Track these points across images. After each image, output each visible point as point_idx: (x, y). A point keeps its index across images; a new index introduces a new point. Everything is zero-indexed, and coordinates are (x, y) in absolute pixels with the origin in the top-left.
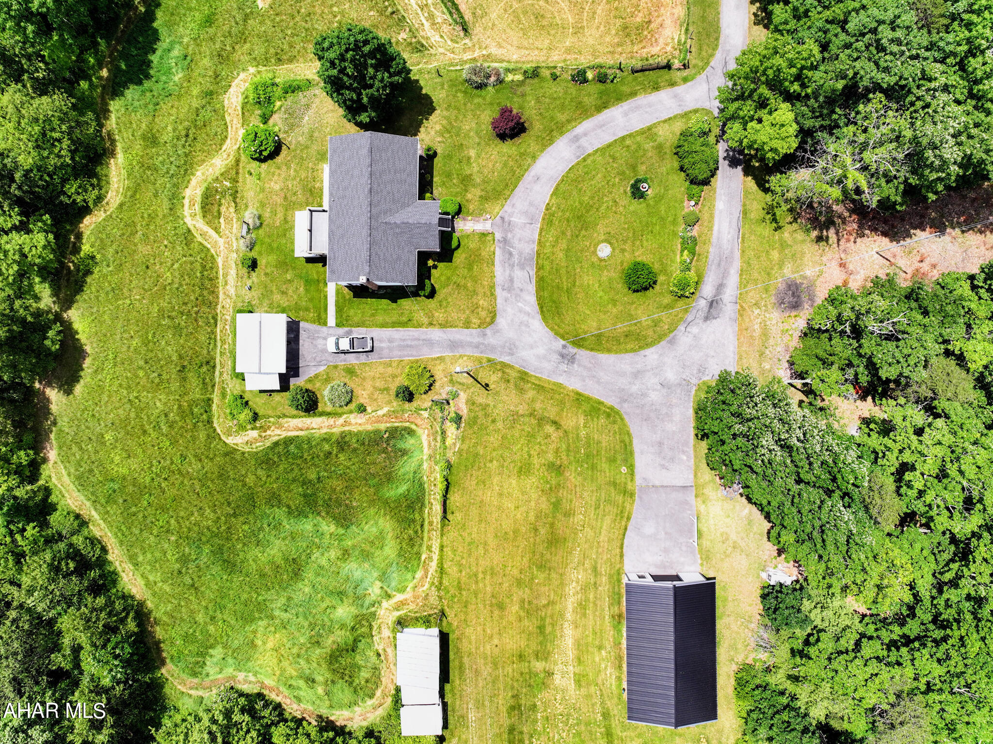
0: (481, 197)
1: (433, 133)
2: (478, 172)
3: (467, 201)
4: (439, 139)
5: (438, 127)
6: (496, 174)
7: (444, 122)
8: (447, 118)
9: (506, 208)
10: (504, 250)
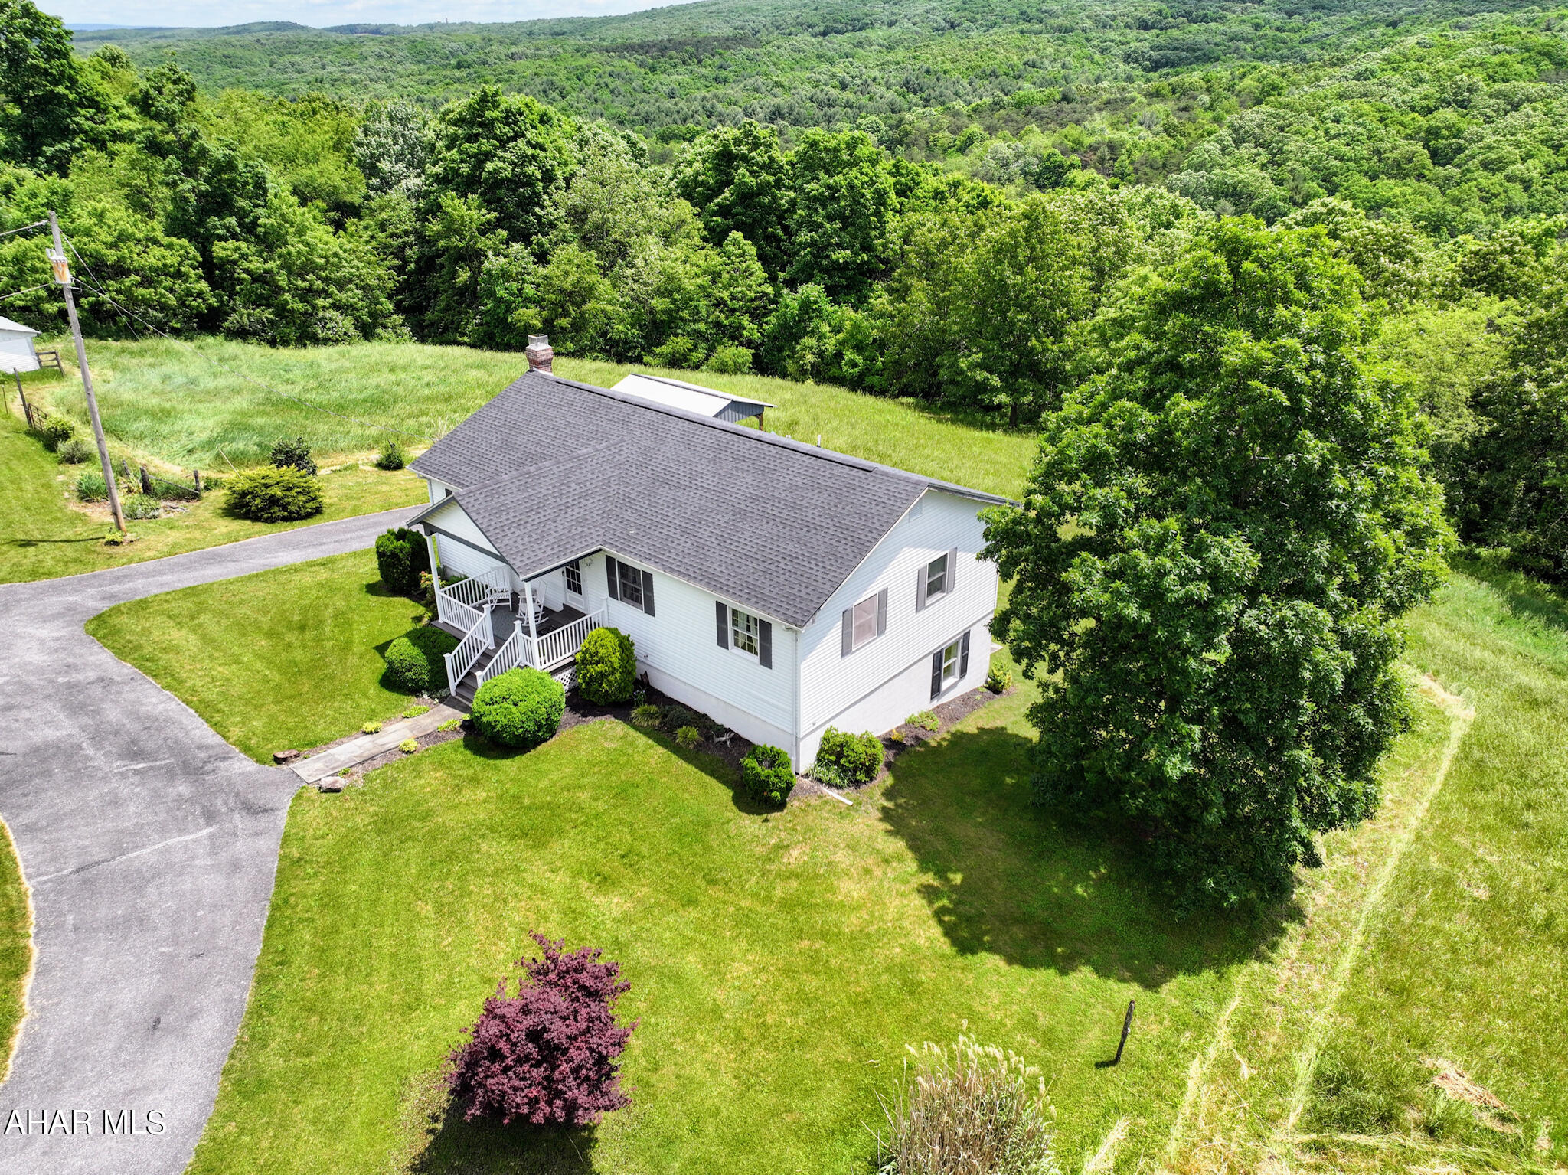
0: (426, 817)
1: (842, 858)
2: (517, 870)
3: (474, 781)
4: (794, 857)
5: (850, 889)
6: (427, 909)
7: (852, 922)
8: (860, 941)
9: (269, 844)
10: (178, 749)
